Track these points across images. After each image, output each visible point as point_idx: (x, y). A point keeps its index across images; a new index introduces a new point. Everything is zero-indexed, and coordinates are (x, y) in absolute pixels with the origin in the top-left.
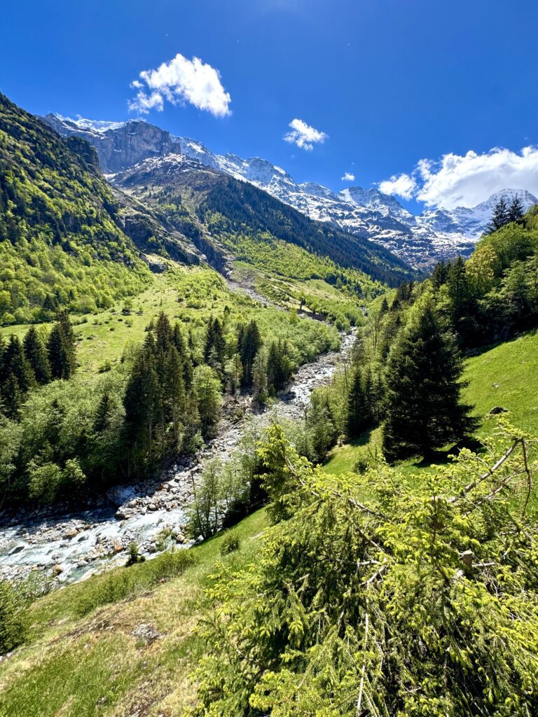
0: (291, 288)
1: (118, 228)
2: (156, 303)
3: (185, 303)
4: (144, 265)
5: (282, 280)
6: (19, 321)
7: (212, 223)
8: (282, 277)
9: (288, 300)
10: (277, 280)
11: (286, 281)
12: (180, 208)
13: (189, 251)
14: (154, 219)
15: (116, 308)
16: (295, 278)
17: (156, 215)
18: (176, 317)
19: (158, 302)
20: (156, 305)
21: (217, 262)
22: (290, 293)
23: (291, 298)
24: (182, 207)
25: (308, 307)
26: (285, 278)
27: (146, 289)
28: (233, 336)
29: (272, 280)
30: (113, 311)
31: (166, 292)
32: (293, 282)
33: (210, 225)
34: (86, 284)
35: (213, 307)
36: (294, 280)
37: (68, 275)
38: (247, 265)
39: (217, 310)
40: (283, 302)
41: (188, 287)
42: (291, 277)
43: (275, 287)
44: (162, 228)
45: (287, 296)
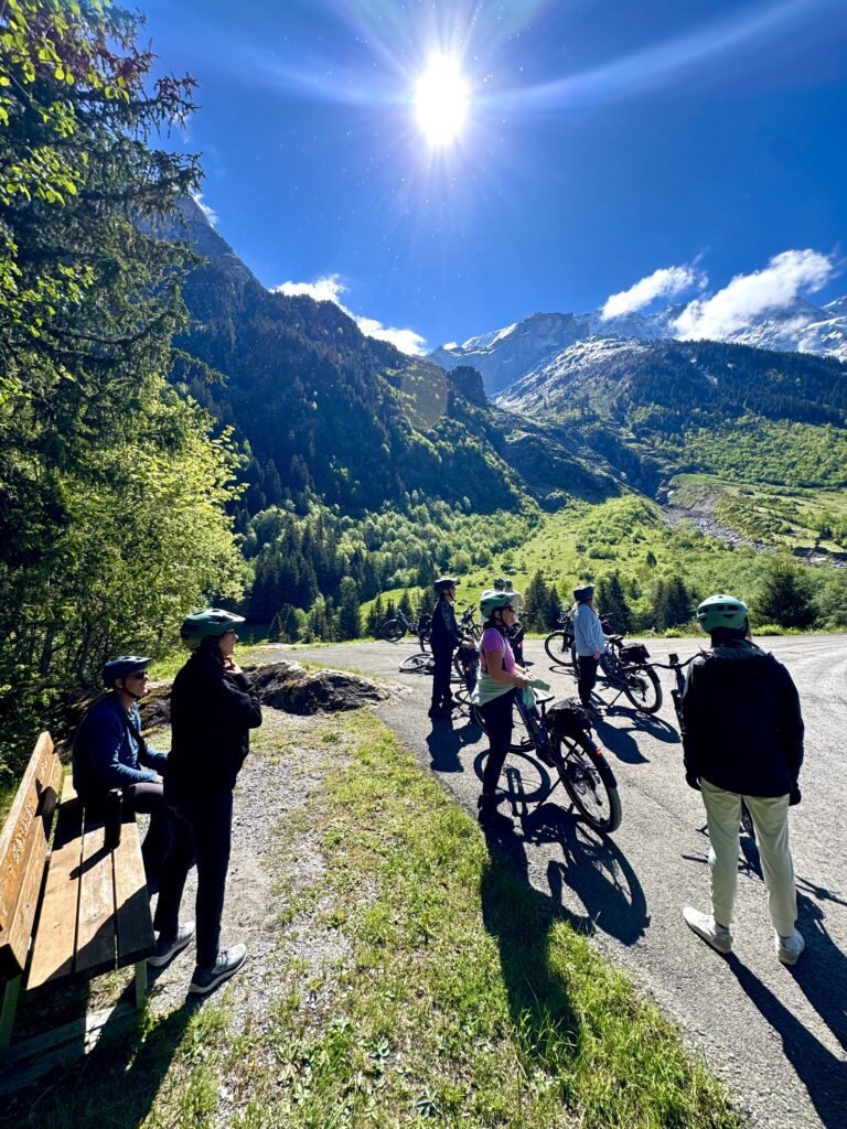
0: (798, 507)
1: (502, 461)
2: (545, 554)
3: (588, 553)
4: (532, 503)
5: (780, 494)
6: (398, 584)
7: (637, 421)
8: (780, 488)
9: (788, 532)
10: (766, 497)
11: (790, 495)
12: (586, 412)
13: (598, 471)
14: (547, 437)
15: (493, 566)
16: (813, 486)
17: (551, 431)
18: (570, 573)
19: (547, 553)
20: (544, 558)
21: (648, 481)
22: (795, 517)
23: (794, 528)
24: (589, 410)
25: (838, 543)
26: (788, 490)
27: (534, 536)
28: (647, 603)
29: (758, 496)
30: (490, 569)
31: (561, 538)
32: (808, 497)
33: (634, 425)
34: (463, 536)
35: (630, 556)
36: (809, 491)
37: (446, 528)
38: (704, 476)
39: (636, 560)
40: (776, 537)
41: (593, 527)
42: (800, 485)
43: (761, 509)
44: (560, 447)
45: (786, 524)
